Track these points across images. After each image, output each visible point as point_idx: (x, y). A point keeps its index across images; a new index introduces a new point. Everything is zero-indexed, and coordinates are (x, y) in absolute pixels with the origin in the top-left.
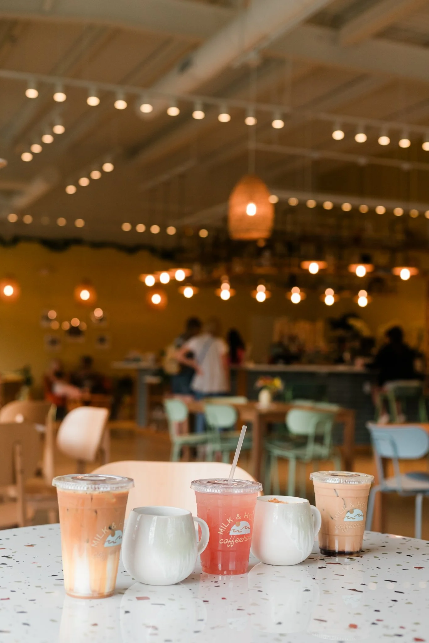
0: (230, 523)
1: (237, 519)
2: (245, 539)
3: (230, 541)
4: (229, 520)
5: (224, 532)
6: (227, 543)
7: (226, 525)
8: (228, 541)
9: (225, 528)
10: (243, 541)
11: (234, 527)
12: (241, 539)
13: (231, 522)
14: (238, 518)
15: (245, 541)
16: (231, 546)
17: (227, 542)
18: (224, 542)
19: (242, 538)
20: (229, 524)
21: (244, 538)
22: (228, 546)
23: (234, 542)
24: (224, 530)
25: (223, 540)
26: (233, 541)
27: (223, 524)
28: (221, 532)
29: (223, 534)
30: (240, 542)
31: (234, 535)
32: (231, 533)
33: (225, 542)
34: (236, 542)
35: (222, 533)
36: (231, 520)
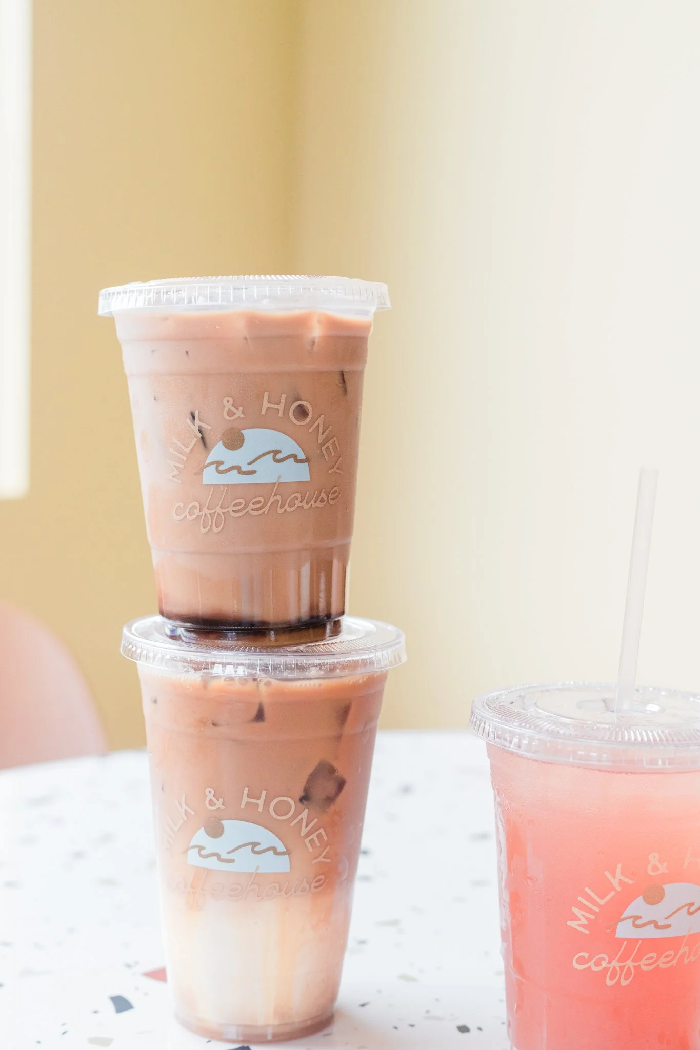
0: (619, 889)
1: (653, 874)
2: (684, 954)
3: (615, 964)
4: (614, 877)
5: (591, 925)
6: (606, 969)
7: (602, 898)
8: (609, 962)
9: (597, 910)
10: (674, 962)
11: (638, 906)
12: (666, 956)
13: (621, 882)
14: (655, 869)
15: (686, 961)
16: (624, 983)
17: (604, 964)
18: (591, 964)
19: (672, 952)
20: (612, 893)
21: (682, 951)
22: (609, 983)
23: (637, 968)
24: (593, 917)
25: (586, 955)
26: (630, 963)
27: (587, 889)
28: (580, 923)
29: (587, 932)
30: (662, 966)
31: (637, 940)
32: (624, 930)
33: (598, 964)
34: (643, 967)
35: (583, 926)
36: (623, 878)
